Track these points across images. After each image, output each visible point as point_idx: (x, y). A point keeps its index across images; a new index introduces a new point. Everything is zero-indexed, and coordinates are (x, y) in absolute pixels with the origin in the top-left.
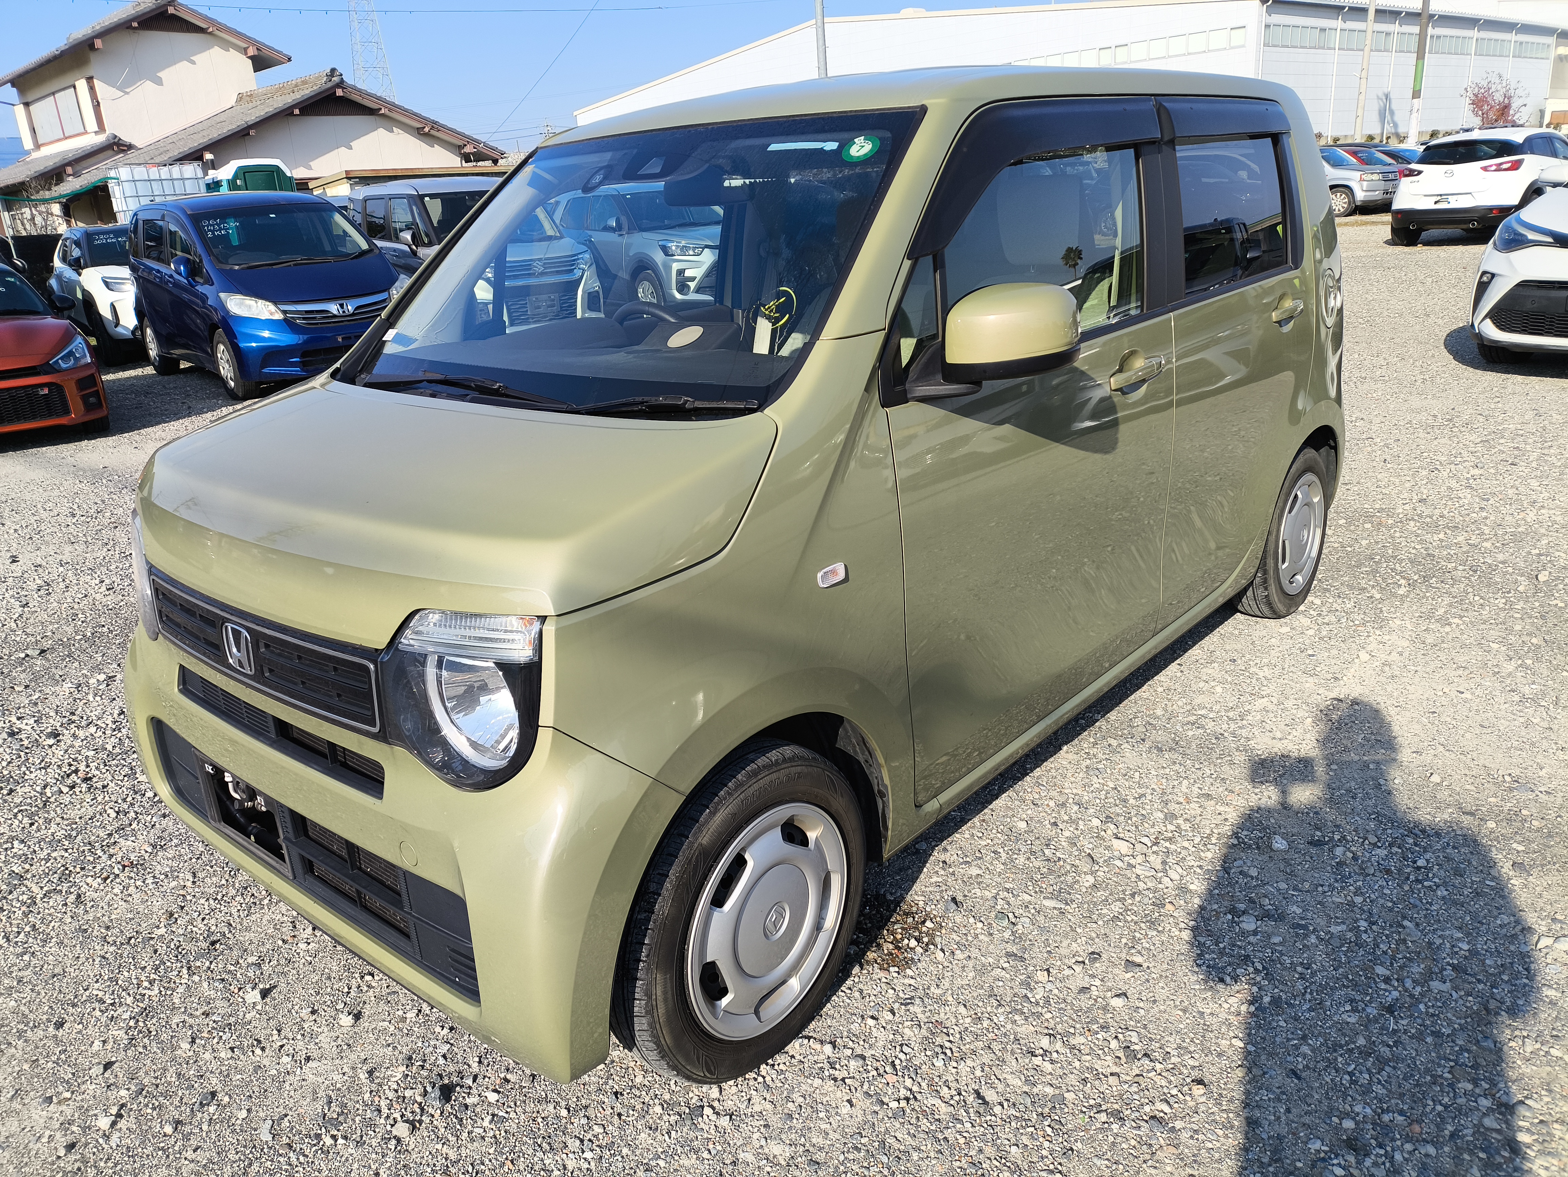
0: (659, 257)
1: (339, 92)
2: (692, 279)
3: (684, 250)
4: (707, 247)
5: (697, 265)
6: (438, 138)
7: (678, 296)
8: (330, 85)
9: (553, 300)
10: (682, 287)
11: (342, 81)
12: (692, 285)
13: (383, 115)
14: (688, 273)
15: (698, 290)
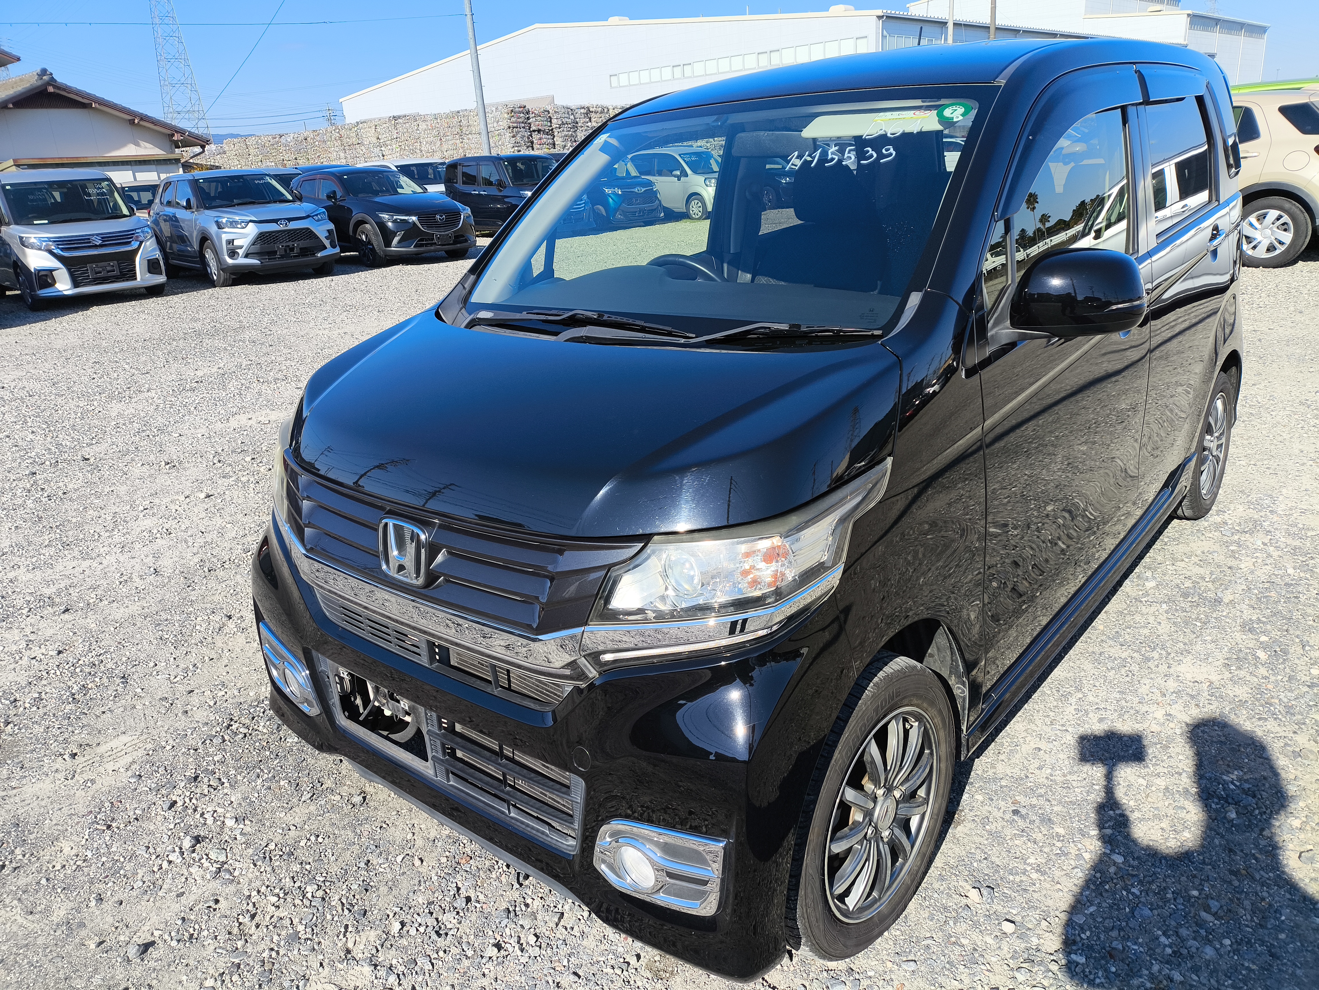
0: (213, 229)
1: (51, 89)
2: (241, 247)
3: (233, 224)
4: (251, 221)
5: (244, 236)
6: (149, 128)
7: (230, 261)
8: (40, 83)
9: (113, 266)
10: (233, 253)
11: (53, 79)
12: (241, 252)
13: (95, 109)
14: (236, 243)
15: (247, 256)
